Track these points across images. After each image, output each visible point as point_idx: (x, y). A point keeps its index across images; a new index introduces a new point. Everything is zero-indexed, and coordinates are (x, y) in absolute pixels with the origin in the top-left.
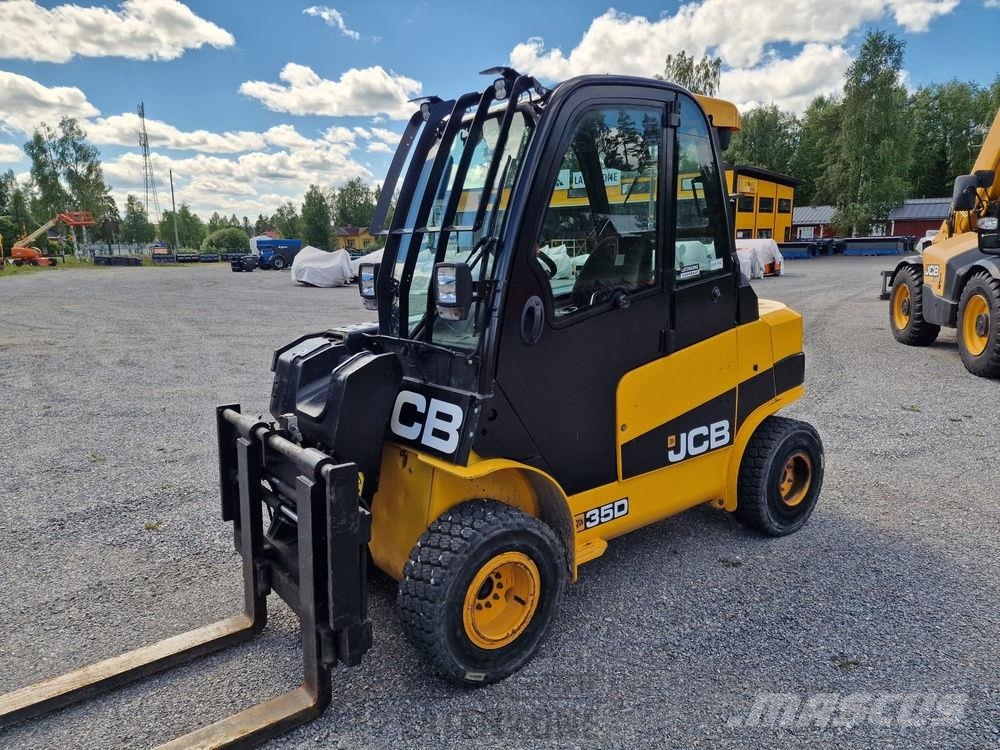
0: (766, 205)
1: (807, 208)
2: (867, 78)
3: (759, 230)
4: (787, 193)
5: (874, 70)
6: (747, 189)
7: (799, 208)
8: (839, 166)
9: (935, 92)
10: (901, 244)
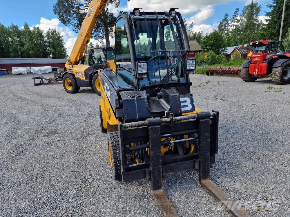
10: (6, 72)
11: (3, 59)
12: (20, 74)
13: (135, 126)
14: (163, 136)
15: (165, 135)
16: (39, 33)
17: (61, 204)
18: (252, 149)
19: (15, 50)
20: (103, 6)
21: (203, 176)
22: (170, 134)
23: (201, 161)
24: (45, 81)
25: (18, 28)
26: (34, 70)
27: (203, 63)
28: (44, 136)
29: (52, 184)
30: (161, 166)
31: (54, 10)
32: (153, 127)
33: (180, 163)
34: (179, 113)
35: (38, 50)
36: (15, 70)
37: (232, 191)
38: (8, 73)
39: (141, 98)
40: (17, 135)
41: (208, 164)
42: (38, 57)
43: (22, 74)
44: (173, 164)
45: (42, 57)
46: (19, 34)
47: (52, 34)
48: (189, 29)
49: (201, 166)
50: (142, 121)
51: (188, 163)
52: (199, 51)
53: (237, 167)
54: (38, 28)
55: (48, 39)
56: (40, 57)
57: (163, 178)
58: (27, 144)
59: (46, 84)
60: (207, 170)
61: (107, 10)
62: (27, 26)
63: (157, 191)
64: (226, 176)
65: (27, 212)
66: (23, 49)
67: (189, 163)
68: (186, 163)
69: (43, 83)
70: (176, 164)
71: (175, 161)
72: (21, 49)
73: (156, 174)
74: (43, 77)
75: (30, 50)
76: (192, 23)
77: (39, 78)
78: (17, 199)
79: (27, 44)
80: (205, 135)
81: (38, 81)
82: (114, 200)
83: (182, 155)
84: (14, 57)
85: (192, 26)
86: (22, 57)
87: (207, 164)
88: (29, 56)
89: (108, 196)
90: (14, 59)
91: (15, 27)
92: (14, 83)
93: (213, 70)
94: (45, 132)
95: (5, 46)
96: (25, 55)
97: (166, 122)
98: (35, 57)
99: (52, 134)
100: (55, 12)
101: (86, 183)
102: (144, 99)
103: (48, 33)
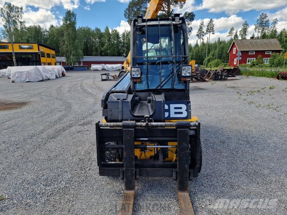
0: (49, 56)
1: (59, 57)
2: (68, 22)
3: (48, 63)
4: (53, 52)
5: (70, 20)
6: (42, 50)
7: (57, 57)
8: (65, 46)
9: (83, 29)
10: (87, 68)
11: (87, 57)
12: (96, 70)
13: (110, 126)
14: (139, 139)
15: (141, 139)
16: (117, 35)
17: (54, 183)
18: (266, 172)
19: (97, 50)
20: (159, 9)
21: (180, 187)
22: (147, 139)
23: (178, 172)
24: (110, 78)
25: (100, 30)
26: (107, 67)
27: (281, 64)
28: (80, 125)
29: (59, 166)
30: (134, 168)
31: (125, 14)
32: (127, 129)
33: (157, 169)
34: (162, 119)
35: (114, 50)
36: (94, 66)
37: (207, 211)
38: (88, 68)
39: (126, 101)
40: (61, 122)
41: (187, 176)
42: (113, 55)
43: (98, 70)
44: (149, 169)
45: (117, 56)
46: (101, 36)
47: (127, 36)
48: (272, 26)
49: (178, 176)
50: (117, 123)
51: (165, 170)
52: (279, 51)
53: (232, 187)
54: (116, 31)
55: (124, 40)
56: (115, 56)
57: (135, 180)
58: (64, 129)
59: (111, 80)
60: (185, 182)
61: (172, 12)
62: (107, 29)
63: (129, 191)
64: (212, 194)
65: (29, 184)
66: (102, 49)
67: (167, 171)
68: (164, 170)
69: (108, 79)
70: (152, 169)
71: (153, 166)
72: (101, 48)
73: (129, 175)
74: (109, 74)
75: (108, 50)
76: (276, 19)
77: (105, 74)
78: (29, 172)
79: (106, 44)
80: (183, 145)
81: (104, 77)
82: (93, 190)
83: (162, 162)
84: (96, 55)
85: (276, 22)
86: (101, 55)
87: (185, 176)
88: (106, 55)
89: (91, 186)
90: (95, 57)
91: (98, 30)
92: (88, 78)
93: (285, 74)
94: (82, 122)
95: (90, 46)
96: (103, 54)
97: (141, 126)
98: (111, 56)
99: (86, 125)
100: (125, 16)
101: (83, 171)
102: (128, 102)
103: (124, 34)
